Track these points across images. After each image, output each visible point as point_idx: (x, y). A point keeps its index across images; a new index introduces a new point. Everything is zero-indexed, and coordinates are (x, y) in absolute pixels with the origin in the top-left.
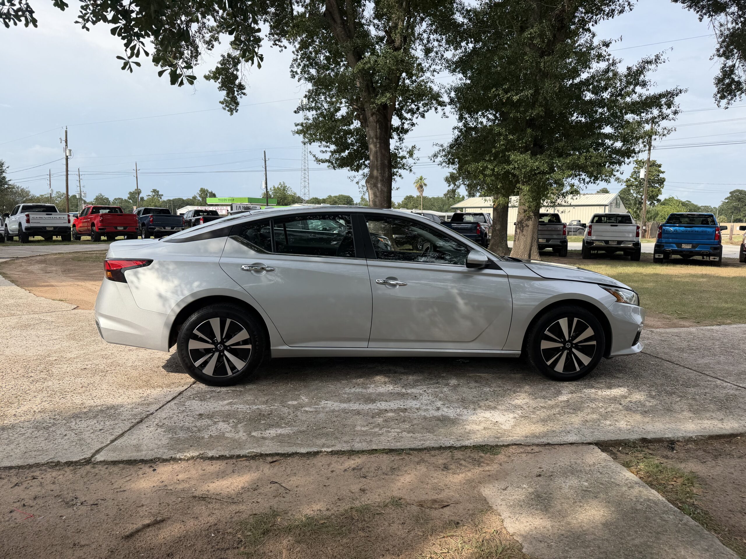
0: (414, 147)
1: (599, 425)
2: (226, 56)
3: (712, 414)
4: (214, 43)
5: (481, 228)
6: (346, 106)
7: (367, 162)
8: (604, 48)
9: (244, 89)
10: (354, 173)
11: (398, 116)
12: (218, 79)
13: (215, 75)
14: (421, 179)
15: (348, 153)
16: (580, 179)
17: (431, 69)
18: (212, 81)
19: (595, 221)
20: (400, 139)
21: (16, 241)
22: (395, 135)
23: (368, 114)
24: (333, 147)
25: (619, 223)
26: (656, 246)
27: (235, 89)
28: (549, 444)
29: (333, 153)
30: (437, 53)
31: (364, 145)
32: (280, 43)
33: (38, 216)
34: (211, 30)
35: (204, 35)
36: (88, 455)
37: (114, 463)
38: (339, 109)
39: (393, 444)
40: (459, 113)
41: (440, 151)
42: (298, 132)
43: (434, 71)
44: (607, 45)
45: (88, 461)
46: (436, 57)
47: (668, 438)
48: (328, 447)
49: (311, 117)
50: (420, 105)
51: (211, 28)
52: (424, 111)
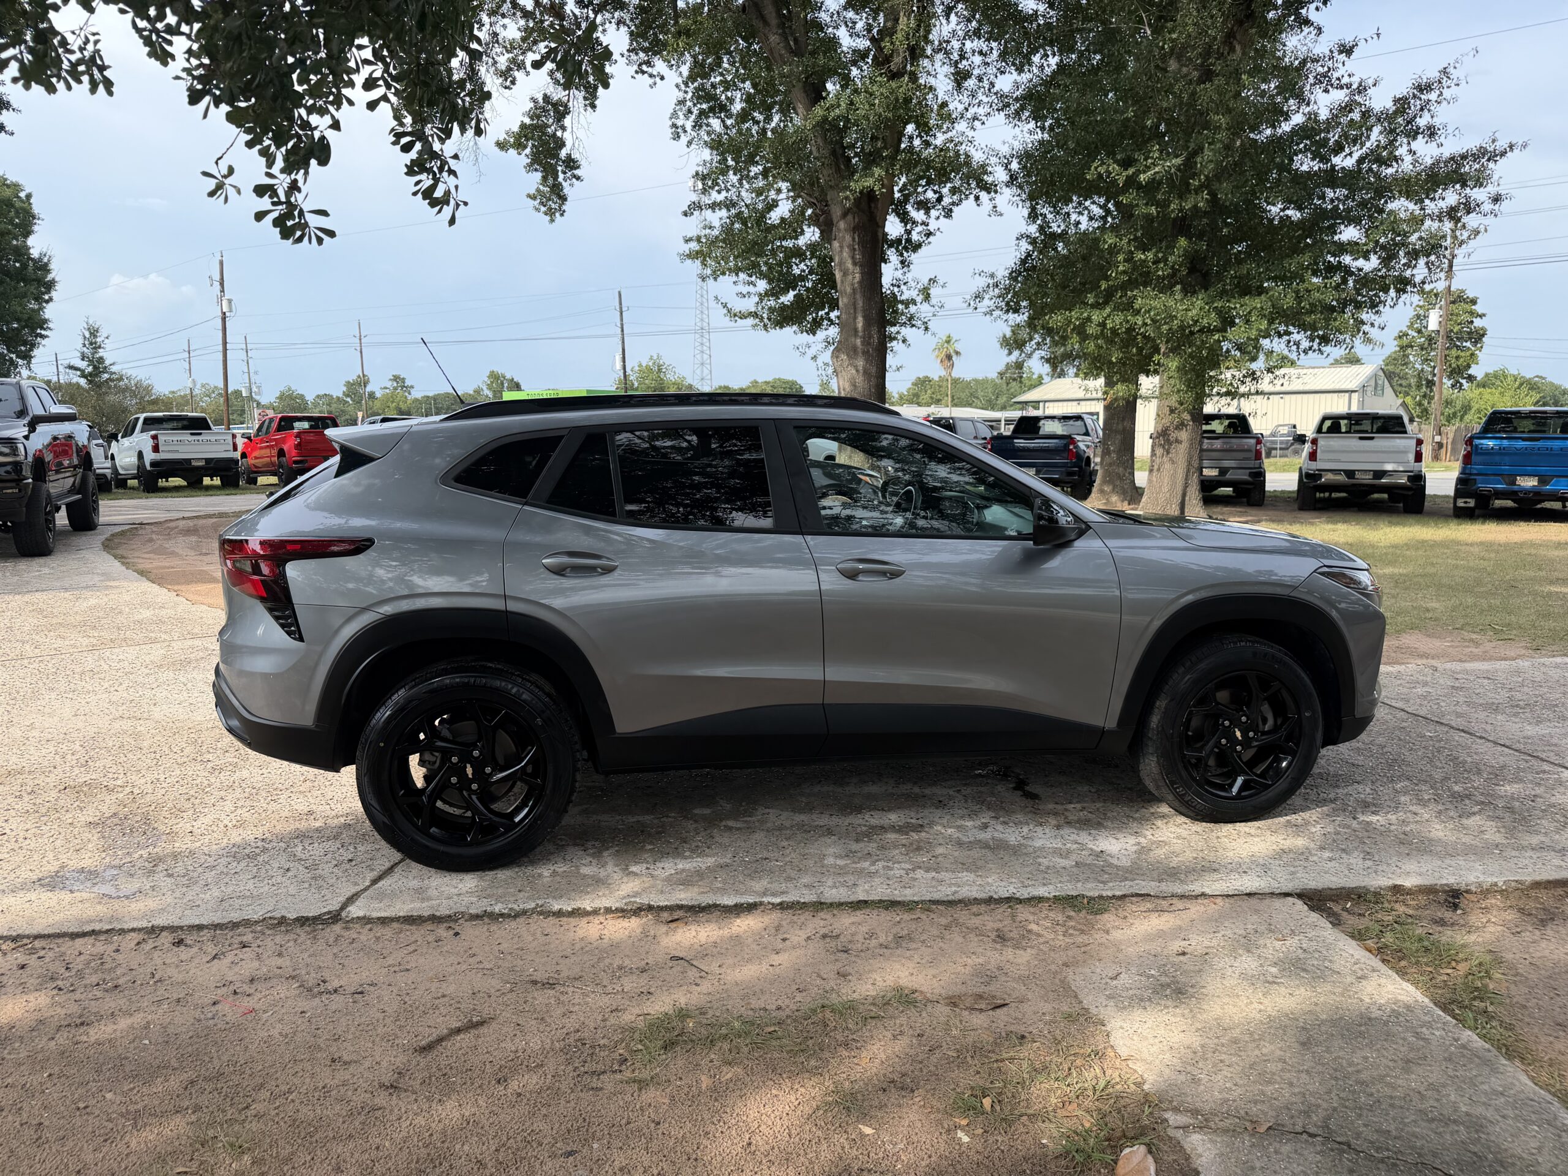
0: (933, 281)
1: (1307, 859)
2: (541, 100)
3: (1543, 839)
4: (516, 73)
5: (1077, 447)
6: (788, 198)
7: (833, 315)
8: (1343, 57)
9: (578, 167)
10: (805, 338)
11: (898, 215)
12: (525, 147)
13: (518, 141)
14: (948, 342)
15: (795, 296)
16: (1289, 342)
17: (969, 115)
18: (512, 152)
19: (1325, 429)
20: (902, 262)
21: (133, 488)
22: (891, 254)
23: (836, 212)
24: (762, 285)
25: (1378, 432)
26: (1460, 481)
27: (559, 168)
28: (1203, 895)
29: (761, 297)
30: (980, 79)
31: (827, 279)
32: (650, 70)
33: (175, 439)
34: (511, 47)
35: (497, 58)
36: (334, 905)
37: (384, 921)
38: (774, 205)
39: (896, 892)
40: (1028, 204)
41: (988, 286)
42: (692, 256)
43: (975, 118)
44: (1347, 50)
45: (335, 917)
46: (979, 88)
47: (1447, 885)
48: (774, 895)
49: (717, 224)
50: (945, 191)
51: (511, 44)
52: (953, 204)
